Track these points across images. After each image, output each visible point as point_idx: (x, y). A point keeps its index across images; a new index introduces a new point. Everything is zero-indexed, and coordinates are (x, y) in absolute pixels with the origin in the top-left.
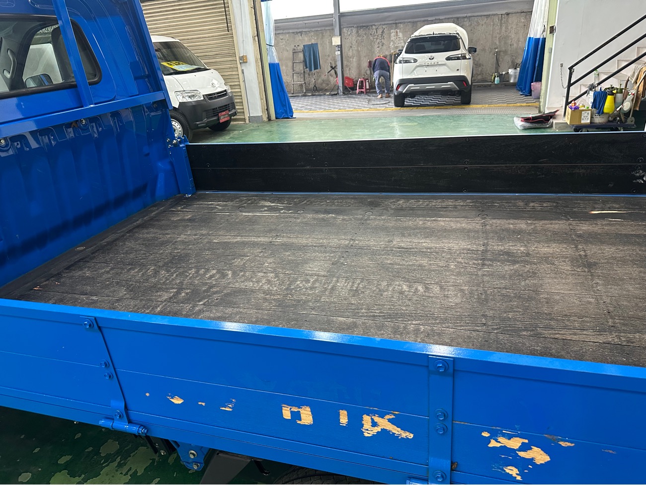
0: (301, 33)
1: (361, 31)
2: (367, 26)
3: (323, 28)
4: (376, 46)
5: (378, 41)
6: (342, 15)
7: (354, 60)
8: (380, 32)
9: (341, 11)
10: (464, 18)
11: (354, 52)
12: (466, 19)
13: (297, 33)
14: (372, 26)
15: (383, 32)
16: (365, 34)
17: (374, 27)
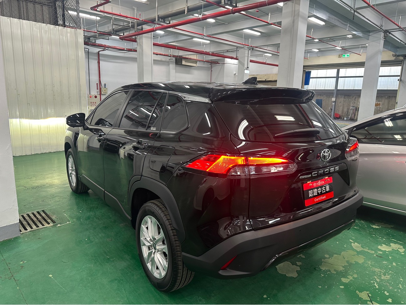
0: (321, 95)
1: (346, 97)
2: (349, 95)
3: (330, 94)
4: (352, 103)
5: (353, 101)
6: (338, 91)
7: (341, 107)
8: (354, 98)
9: (338, 89)
10: (392, 96)
11: (342, 105)
12: (393, 97)
13: (319, 95)
14: (351, 95)
15: (355, 98)
16: (348, 98)
17: (352, 96)
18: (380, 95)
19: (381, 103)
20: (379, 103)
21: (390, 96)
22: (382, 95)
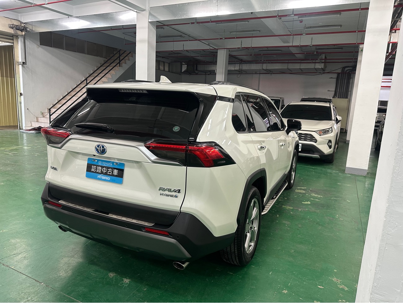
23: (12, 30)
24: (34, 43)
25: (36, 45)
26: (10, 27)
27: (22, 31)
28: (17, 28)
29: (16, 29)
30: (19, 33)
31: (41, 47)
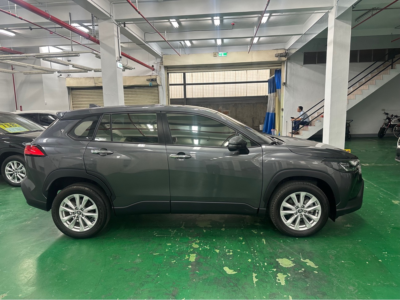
9: (187, 97)
18: (228, 103)
19: (229, 111)
20: (227, 111)
21: (236, 104)
22: (229, 103)
23: (277, 58)
24: (297, 65)
25: (299, 66)
26: (276, 56)
27: (285, 56)
28: (281, 55)
29: (281, 57)
30: (284, 59)
31: (305, 67)
